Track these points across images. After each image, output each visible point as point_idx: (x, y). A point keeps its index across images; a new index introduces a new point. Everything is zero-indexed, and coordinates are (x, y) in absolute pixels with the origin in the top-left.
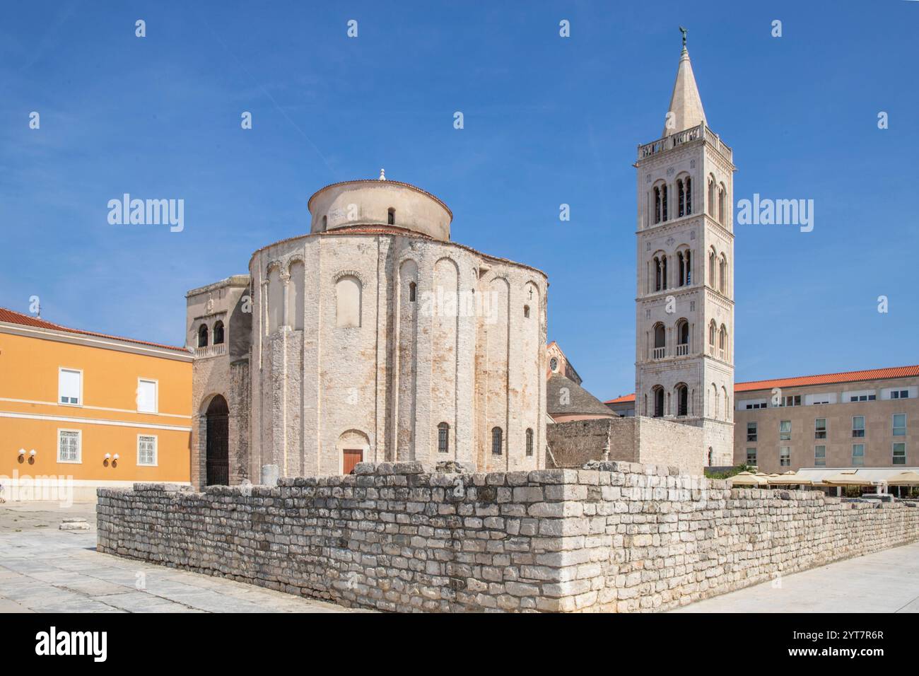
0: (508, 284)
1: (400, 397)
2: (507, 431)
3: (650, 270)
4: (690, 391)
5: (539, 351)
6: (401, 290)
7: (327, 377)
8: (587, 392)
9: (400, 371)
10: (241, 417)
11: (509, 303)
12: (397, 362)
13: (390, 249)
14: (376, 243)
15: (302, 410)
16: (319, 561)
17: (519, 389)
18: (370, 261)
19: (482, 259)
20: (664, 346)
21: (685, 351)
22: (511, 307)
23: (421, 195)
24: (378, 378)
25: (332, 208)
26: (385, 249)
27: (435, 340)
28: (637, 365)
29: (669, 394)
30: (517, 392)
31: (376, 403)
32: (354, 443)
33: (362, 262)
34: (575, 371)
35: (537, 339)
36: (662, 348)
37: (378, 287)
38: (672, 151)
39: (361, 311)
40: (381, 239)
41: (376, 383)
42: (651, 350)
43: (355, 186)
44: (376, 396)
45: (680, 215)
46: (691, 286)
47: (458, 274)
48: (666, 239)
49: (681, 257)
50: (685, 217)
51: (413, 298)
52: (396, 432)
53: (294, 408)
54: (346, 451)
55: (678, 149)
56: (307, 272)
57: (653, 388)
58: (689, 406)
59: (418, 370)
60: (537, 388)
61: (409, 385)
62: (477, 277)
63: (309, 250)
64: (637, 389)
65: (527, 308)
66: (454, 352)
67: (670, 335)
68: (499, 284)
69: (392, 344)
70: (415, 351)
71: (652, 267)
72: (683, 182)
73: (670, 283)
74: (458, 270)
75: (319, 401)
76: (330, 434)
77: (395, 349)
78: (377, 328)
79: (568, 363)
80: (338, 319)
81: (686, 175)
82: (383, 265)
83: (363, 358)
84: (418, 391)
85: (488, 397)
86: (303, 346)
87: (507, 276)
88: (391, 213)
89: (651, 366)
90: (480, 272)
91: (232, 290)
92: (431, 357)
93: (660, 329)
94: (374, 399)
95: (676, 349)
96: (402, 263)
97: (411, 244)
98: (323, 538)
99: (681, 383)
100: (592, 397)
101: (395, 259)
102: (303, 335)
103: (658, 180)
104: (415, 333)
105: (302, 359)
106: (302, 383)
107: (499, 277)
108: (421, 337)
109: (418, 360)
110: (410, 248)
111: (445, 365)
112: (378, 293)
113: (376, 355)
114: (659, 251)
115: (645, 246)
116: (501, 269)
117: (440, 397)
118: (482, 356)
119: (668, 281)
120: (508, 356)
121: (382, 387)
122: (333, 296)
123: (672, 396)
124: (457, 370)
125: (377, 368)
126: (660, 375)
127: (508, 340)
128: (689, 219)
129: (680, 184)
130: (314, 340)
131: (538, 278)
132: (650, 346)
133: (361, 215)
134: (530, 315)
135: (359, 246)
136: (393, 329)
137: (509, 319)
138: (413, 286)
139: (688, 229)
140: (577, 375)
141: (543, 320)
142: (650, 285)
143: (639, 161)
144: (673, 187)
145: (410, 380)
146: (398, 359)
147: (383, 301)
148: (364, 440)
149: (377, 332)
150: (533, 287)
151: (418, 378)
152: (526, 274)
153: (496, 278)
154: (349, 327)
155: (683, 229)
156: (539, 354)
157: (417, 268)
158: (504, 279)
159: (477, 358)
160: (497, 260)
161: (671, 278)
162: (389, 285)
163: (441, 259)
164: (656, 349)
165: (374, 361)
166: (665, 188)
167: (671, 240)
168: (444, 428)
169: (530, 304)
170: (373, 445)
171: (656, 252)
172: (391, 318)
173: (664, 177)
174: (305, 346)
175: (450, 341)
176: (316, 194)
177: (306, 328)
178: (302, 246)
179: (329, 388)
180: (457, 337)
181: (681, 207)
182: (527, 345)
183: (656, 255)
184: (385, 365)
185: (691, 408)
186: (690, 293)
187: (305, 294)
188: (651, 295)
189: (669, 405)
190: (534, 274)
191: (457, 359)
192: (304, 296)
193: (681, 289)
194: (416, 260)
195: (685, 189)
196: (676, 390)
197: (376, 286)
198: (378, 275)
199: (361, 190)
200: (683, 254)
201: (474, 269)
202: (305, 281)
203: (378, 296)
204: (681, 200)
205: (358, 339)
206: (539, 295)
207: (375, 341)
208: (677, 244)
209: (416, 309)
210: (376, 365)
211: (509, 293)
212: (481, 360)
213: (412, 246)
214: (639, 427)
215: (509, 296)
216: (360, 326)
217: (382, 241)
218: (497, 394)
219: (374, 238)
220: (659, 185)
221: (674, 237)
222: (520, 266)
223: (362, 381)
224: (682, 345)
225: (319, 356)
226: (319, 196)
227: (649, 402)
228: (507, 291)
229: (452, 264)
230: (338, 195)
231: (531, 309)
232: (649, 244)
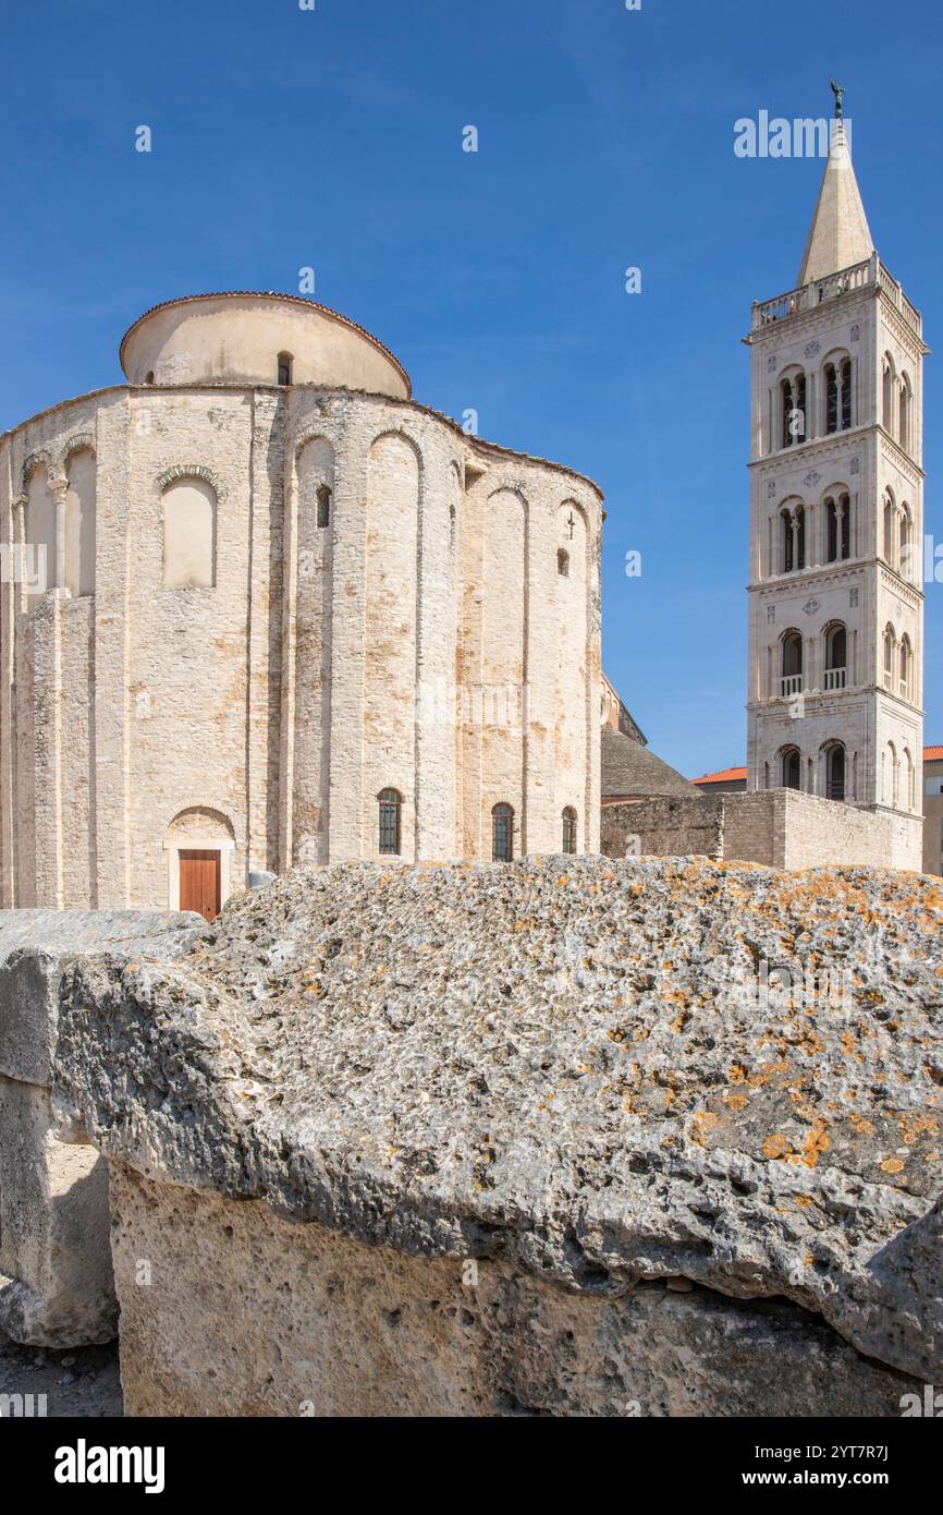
0: (525, 503)
1: (297, 734)
2: (524, 811)
3: (774, 534)
4: (849, 754)
5: (587, 646)
6: (301, 505)
7: (143, 694)
8: (659, 760)
9: (297, 677)
11: (526, 544)
12: (292, 660)
13: (278, 419)
14: (248, 408)
15: (93, 766)
17: (548, 724)
18: (235, 446)
19: (472, 447)
20: (800, 672)
21: (841, 681)
22: (530, 550)
23: (346, 331)
24: (252, 696)
26: (266, 420)
27: (372, 610)
28: (752, 709)
29: (810, 761)
30: (545, 729)
31: (248, 750)
32: (203, 836)
33: (217, 447)
34: (634, 724)
35: (584, 623)
36: (796, 677)
37: (251, 502)
38: (817, 310)
39: (215, 553)
40: (258, 398)
41: (248, 707)
42: (777, 681)
43: (209, 305)
44: (248, 736)
45: (831, 429)
46: (851, 561)
47: (421, 468)
48: (803, 475)
49: (831, 507)
50: (839, 433)
51: (325, 521)
52: (290, 812)
53: (76, 764)
54: (186, 855)
55: (829, 306)
56: (100, 470)
57: (780, 750)
58: (849, 782)
59: (336, 674)
60: (585, 723)
61: (317, 709)
62: (460, 483)
63: (103, 424)
64: (749, 753)
65: (563, 557)
66: (413, 637)
67: (812, 654)
68: (506, 503)
69: (280, 623)
70: (329, 633)
71: (778, 529)
72: (837, 367)
73: (812, 556)
74: (420, 460)
75: (127, 746)
76: (149, 816)
77: (286, 632)
78: (250, 590)
79: (624, 710)
80: (167, 570)
81: (841, 355)
82: (262, 454)
83: (220, 653)
84: (336, 720)
85: (484, 739)
86: (93, 629)
87: (523, 485)
88: (285, 362)
89: (777, 709)
90: (466, 476)
92: (362, 645)
93: (793, 642)
94: (245, 740)
95: (823, 678)
96: (302, 446)
97: (319, 403)
99: (833, 740)
100: (668, 767)
101: (287, 441)
102: (93, 605)
103: (788, 368)
104: (329, 595)
105: (92, 657)
106: (92, 709)
107: (506, 488)
108: (341, 602)
109: (336, 652)
110: (318, 411)
111: (392, 664)
112: (252, 514)
113: (248, 647)
114: (792, 497)
115: (765, 489)
116: (510, 471)
117: (382, 734)
118: (472, 654)
119: (808, 552)
120: (525, 653)
121: (260, 716)
122: (156, 519)
123: (815, 765)
124: (418, 675)
125: (249, 674)
126: (792, 726)
127: (526, 619)
128: (848, 436)
129: (830, 373)
130: (116, 615)
131: (586, 495)
132: (774, 674)
133: (222, 366)
134: (571, 572)
135: (210, 414)
136: (282, 590)
137: (527, 575)
138: (325, 494)
139: (846, 454)
140: (638, 730)
141: (595, 582)
142: (774, 561)
143: (754, 333)
144: (817, 376)
145: (319, 698)
146: (292, 652)
147: (263, 531)
148: (223, 828)
149: (250, 597)
150: (576, 513)
151: (335, 692)
152: (562, 485)
153: (499, 490)
154: (191, 585)
155: (836, 455)
156: (588, 653)
157: (333, 455)
158: (517, 492)
159: (460, 654)
160: (503, 452)
161: (813, 547)
162: (274, 496)
163: (384, 434)
164: (786, 679)
165: (242, 659)
166: (802, 382)
167: (813, 476)
168: (390, 800)
169: (569, 547)
170: (241, 840)
171: (785, 500)
172: (279, 566)
173: (801, 360)
174: (99, 628)
175: (404, 613)
176: (133, 329)
177: (101, 590)
178: (92, 414)
179: (146, 717)
180: (419, 604)
181: (831, 417)
182: (564, 631)
183: (784, 506)
184: (266, 669)
185: (851, 786)
186: (849, 572)
187: (98, 517)
188: (775, 578)
189: (811, 781)
190: (576, 484)
191: (418, 652)
192: (95, 521)
193: (831, 566)
194: (331, 436)
195: (839, 381)
196: (824, 755)
197: (247, 498)
198: (252, 475)
199: (223, 314)
200: (837, 501)
201: (454, 463)
202: (98, 489)
203: (251, 521)
204: (831, 404)
205: (208, 613)
206: (588, 530)
207: (245, 616)
208: (823, 484)
209: (331, 542)
210: (248, 667)
211: (527, 521)
212: (468, 661)
213: (322, 408)
214: (783, 808)
215: (526, 528)
216: (214, 585)
217: (261, 404)
218: (503, 733)
219: (242, 398)
220: (791, 376)
221: (819, 470)
222: (550, 467)
223: (219, 702)
224: (834, 671)
225: (127, 649)
226: (140, 332)
227: (772, 776)
228: (522, 518)
229: (407, 447)
230: (176, 326)
231: (571, 559)
232: (772, 485)
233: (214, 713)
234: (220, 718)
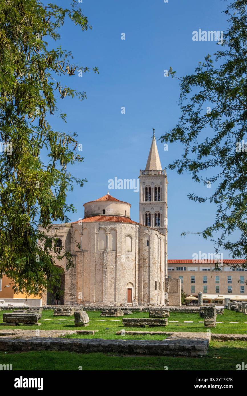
1: (143, 273)
2: (161, 283)
6: (144, 242)
7: (123, 266)
9: (144, 265)
10: (72, 275)
12: (143, 263)
14: (135, 227)
15: (116, 276)
18: (134, 232)
24: (136, 267)
25: (107, 207)
26: (137, 229)
27: (154, 258)
32: (130, 287)
33: (132, 232)
37: (136, 240)
39: (132, 247)
40: (137, 226)
43: (116, 202)
45: (156, 200)
46: (160, 227)
48: (151, 208)
49: (156, 215)
51: (148, 245)
52: (142, 283)
53: (112, 275)
54: (128, 289)
56: (118, 233)
59: (151, 266)
66: (157, 261)
69: (141, 257)
70: (149, 260)
74: (158, 238)
76: (124, 283)
77: (142, 259)
80: (126, 249)
81: (158, 186)
82: (137, 233)
83: (132, 261)
88: (125, 212)
91: (66, 228)
92: (153, 262)
94: (135, 273)
96: (144, 234)
101: (142, 232)
103: (148, 185)
104: (149, 255)
105: (116, 260)
106: (116, 268)
108: (151, 256)
109: (150, 263)
113: (136, 260)
115: (142, 209)
117: (155, 274)
119: (151, 223)
121: (137, 270)
122: (125, 241)
124: (158, 266)
125: (136, 264)
128: (159, 203)
129: (156, 189)
130: (120, 255)
135: (131, 227)
136: (140, 252)
137: (161, 250)
138: (148, 242)
139: (160, 206)
143: (141, 176)
144: (153, 188)
145: (148, 269)
147: (137, 244)
148: (132, 285)
149: (136, 253)
151: (150, 268)
154: (129, 251)
155: (157, 206)
157: (150, 237)
165: (135, 262)
166: (150, 189)
170: (134, 287)
171: (147, 212)
174: (117, 256)
175: (157, 258)
177: (118, 251)
178: (116, 225)
179: (124, 269)
181: (156, 198)
184: (138, 263)
192: (117, 241)
193: (156, 227)
194: (149, 234)
195: (157, 191)
198: (136, 236)
199: (118, 204)
205: (131, 255)
207: (135, 256)
208: (155, 211)
209: (150, 248)
214: (180, 281)
216: (132, 251)
219: (135, 225)
220: (148, 187)
223: (132, 268)
225: (121, 260)
226: (101, 202)
229: (157, 236)
230: (110, 204)
232: (144, 208)
233: (132, 269)
234: (132, 270)
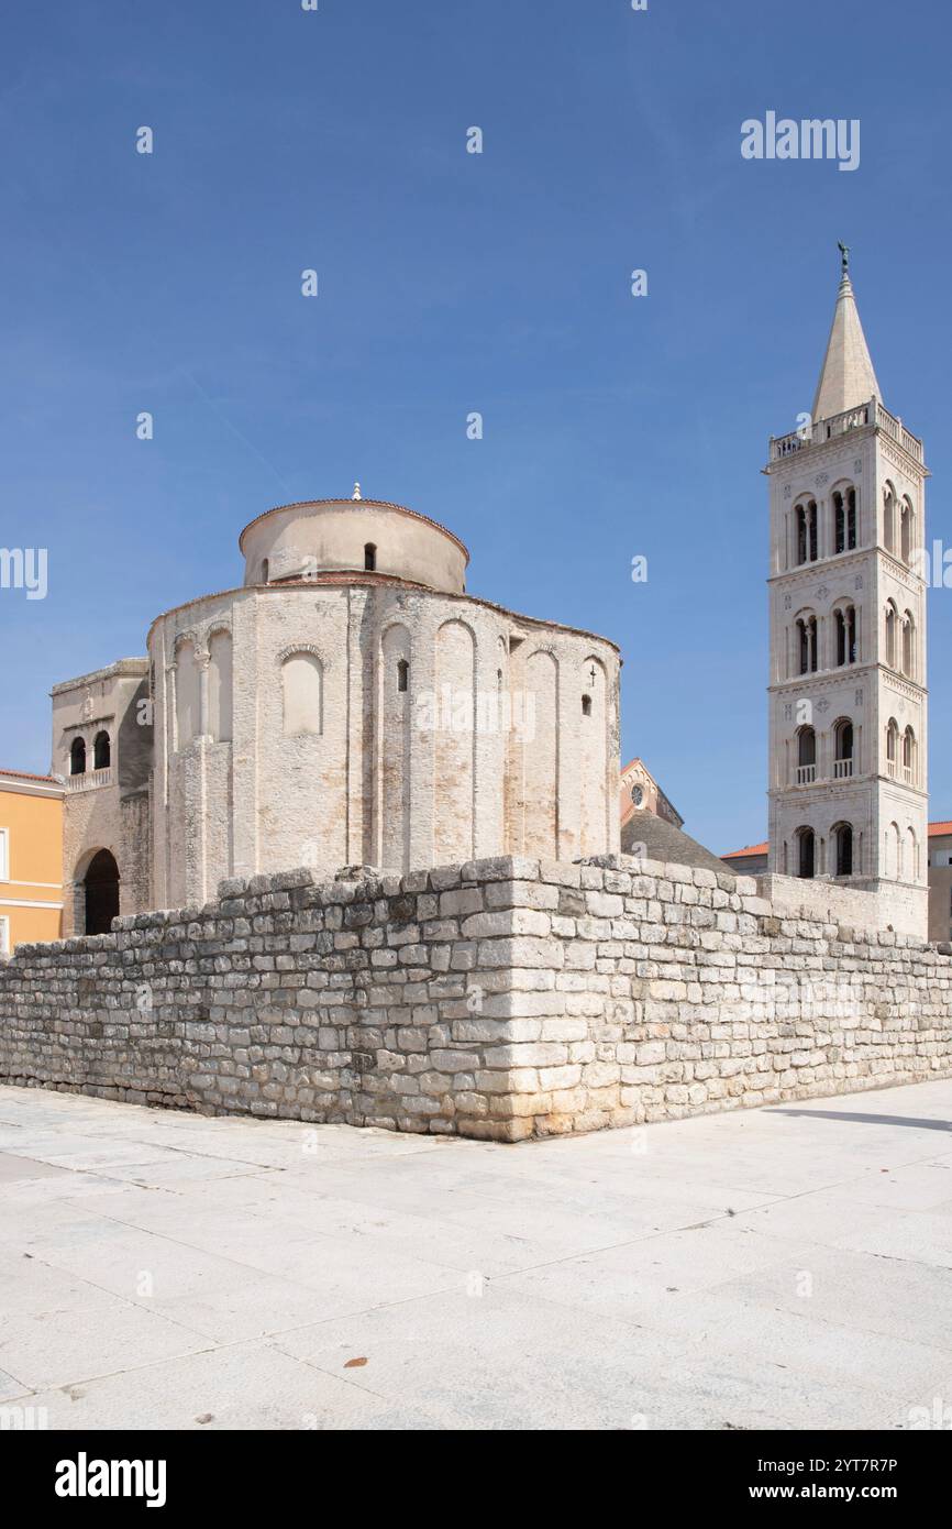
0: (556, 662)
1: (384, 844)
3: (790, 640)
4: (856, 834)
5: (607, 769)
6: (386, 674)
7: (270, 816)
8: (692, 840)
9: (384, 802)
10: (139, 883)
11: (557, 693)
12: (380, 789)
13: (368, 608)
14: (345, 600)
15: (232, 868)
16: (170, 1046)
17: (575, 831)
18: (336, 628)
19: (514, 621)
20: (814, 762)
21: (849, 770)
22: (561, 698)
23: (417, 523)
24: (351, 816)
25: (276, 545)
26: (359, 608)
27: (440, 753)
28: (772, 795)
29: (822, 840)
30: (572, 835)
31: (347, 856)
33: (323, 630)
34: (671, 807)
35: (604, 751)
36: (811, 766)
37: (349, 670)
38: (826, 446)
39: (322, 709)
40: (352, 592)
41: (348, 824)
42: (794, 770)
43: (312, 509)
44: (347, 845)
45: (839, 549)
46: (856, 665)
47: (475, 645)
48: (815, 589)
49: (839, 617)
50: (846, 553)
51: (404, 687)
53: (219, 867)
55: (835, 443)
56: (236, 648)
57: (797, 831)
58: (855, 858)
59: (413, 801)
60: (605, 828)
61: (399, 826)
62: (506, 650)
63: (238, 614)
64: (770, 833)
65: (586, 701)
66: (470, 772)
67: (824, 746)
68: (542, 662)
69: (371, 761)
70: (408, 770)
71: (794, 636)
72: (843, 495)
73: (823, 661)
74: (474, 640)
75: (257, 854)
77: (376, 768)
78: (348, 736)
79: (661, 794)
80: (286, 723)
81: (847, 485)
82: (356, 634)
83: (326, 785)
84: (413, 834)
85: (526, 844)
86: (231, 768)
87: (554, 648)
88: (370, 551)
89: (794, 795)
90: (511, 642)
91: (122, 681)
92: (432, 779)
93: (807, 735)
94: (345, 848)
95: (833, 767)
96: (386, 630)
97: (399, 599)
98: (176, 1007)
99: (842, 822)
100: (699, 846)
101: (375, 624)
102: (231, 749)
103: (801, 495)
104: (408, 741)
105: (231, 787)
106: (231, 827)
107: (541, 651)
108: (417, 748)
109: (413, 785)
110: (398, 605)
111: (455, 793)
112: (349, 680)
113: (347, 779)
114: (805, 608)
115: (782, 601)
116: (544, 638)
117: (448, 844)
118: (516, 778)
119: (819, 658)
120: (557, 777)
121: (357, 831)
122: (278, 685)
123: (827, 844)
124: (474, 800)
125: (348, 799)
126: (807, 809)
127: (557, 751)
128: (852, 556)
129: (837, 499)
130: (249, 757)
131: (604, 652)
132: (791, 764)
133: (321, 556)
134: (593, 712)
135: (317, 606)
136: (373, 736)
137: (558, 717)
138: (404, 667)
139: (851, 572)
140: (676, 812)
141: (612, 718)
142: (791, 665)
143: (772, 464)
144: (826, 503)
145: (401, 818)
146: (380, 784)
147: (357, 692)
149: (348, 742)
150: (597, 666)
151: (413, 814)
152: (585, 646)
153: (536, 653)
154: (303, 734)
155: (843, 573)
156: (607, 774)
157: (409, 638)
158: (550, 654)
159: (507, 780)
160: (538, 623)
161: (824, 652)
162: (365, 665)
163: (448, 622)
164: (801, 768)
165: (343, 788)
166: (813, 507)
167: (823, 592)
169: (591, 693)
171: (800, 611)
172: (370, 719)
173: (813, 489)
174: (235, 766)
175: (463, 754)
176: (251, 525)
177: (237, 738)
178: (228, 607)
179: (273, 833)
180: (474, 747)
181: (839, 538)
182: (587, 759)
183: (800, 616)
184: (360, 795)
185: (858, 862)
186: (854, 676)
187: (234, 684)
188: (792, 680)
189: (823, 858)
190: (597, 644)
191: (474, 783)
192: (232, 686)
193: (840, 670)
194: (408, 624)
195: (845, 507)
196: (834, 834)
197: (346, 667)
198: (348, 650)
199: (322, 516)
200: (844, 613)
201: (501, 637)
202: (234, 662)
203: (348, 685)
204: (839, 526)
205: (317, 754)
206: (607, 678)
207: (345, 756)
208: (833, 597)
209: (409, 703)
210: (347, 794)
211: (557, 675)
212: (513, 784)
213: (401, 603)
214: (770, 889)
215: (557, 681)
216: (321, 734)
217: (355, 597)
218: (540, 839)
219: (341, 592)
220: (805, 502)
221: (830, 586)
222: (575, 633)
224: (843, 761)
225: (257, 781)
226: (256, 527)
227: (790, 853)
228: (554, 672)
229: (464, 631)
230: (286, 525)
231: (593, 702)
232: (788, 598)
233: (322, 828)
234: (327, 832)
